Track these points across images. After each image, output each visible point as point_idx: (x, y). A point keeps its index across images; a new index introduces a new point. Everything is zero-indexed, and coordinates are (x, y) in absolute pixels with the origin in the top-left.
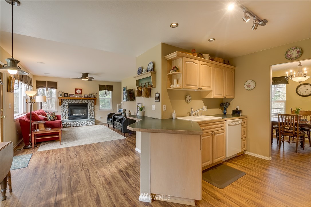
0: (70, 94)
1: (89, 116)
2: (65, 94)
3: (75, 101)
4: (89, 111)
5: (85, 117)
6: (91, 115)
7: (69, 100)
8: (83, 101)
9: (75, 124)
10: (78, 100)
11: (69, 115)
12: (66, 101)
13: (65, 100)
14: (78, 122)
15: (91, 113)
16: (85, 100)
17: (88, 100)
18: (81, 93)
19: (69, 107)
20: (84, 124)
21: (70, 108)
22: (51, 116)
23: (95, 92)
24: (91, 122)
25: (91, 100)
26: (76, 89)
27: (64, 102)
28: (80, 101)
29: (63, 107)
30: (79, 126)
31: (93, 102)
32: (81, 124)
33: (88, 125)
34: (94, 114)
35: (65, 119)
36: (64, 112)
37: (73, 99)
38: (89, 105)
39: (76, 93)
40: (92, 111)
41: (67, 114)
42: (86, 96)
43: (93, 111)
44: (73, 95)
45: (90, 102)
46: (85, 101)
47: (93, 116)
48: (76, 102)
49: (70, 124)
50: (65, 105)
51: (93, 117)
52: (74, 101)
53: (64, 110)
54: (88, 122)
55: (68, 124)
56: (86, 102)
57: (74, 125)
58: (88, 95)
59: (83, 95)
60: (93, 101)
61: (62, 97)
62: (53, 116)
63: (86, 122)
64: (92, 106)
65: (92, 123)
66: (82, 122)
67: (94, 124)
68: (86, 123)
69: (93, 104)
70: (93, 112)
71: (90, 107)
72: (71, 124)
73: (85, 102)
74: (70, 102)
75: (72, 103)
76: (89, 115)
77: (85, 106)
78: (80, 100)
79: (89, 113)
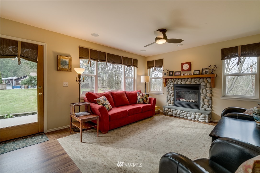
0: (175, 72)
1: (201, 106)
2: (170, 72)
3: (182, 81)
4: (202, 97)
5: (196, 105)
6: (205, 104)
7: (175, 80)
8: (193, 80)
9: (178, 113)
10: (185, 79)
11: (174, 100)
12: (171, 82)
13: (170, 80)
14: (182, 111)
15: (206, 100)
16: (195, 78)
17: (200, 78)
18: (190, 69)
19: (174, 89)
20: (190, 116)
21: (176, 90)
22: (140, 98)
23: (212, 64)
24: (201, 116)
25: (205, 79)
26: (183, 64)
27: (169, 82)
28: (187, 81)
29: (168, 89)
30: (182, 117)
31: (208, 82)
32: (185, 115)
33: (196, 119)
34: (210, 103)
35: (170, 104)
36: (169, 95)
37: (179, 79)
38: (202, 87)
39: (183, 70)
40: (206, 97)
41: (172, 98)
42: (197, 72)
43: (209, 98)
44: (179, 73)
45: (204, 81)
46: (195, 80)
47: (210, 106)
48: (183, 83)
49: (171, 111)
50: (170, 87)
51: (209, 109)
52: (180, 81)
53: (169, 92)
54: (196, 114)
55: (170, 111)
56: (197, 82)
57: (176, 114)
58: (199, 71)
59: (192, 72)
60: (209, 80)
61: (166, 76)
62: (142, 99)
63: (193, 113)
64: (207, 89)
65: (204, 118)
66: (188, 113)
67: (207, 121)
68: (193, 116)
69: (208, 85)
70: (209, 100)
71: (204, 90)
72: (174, 112)
73: (195, 82)
74: (175, 83)
75: (179, 83)
76: (202, 103)
77: (196, 89)
78: (188, 78)
79: (201, 99)
